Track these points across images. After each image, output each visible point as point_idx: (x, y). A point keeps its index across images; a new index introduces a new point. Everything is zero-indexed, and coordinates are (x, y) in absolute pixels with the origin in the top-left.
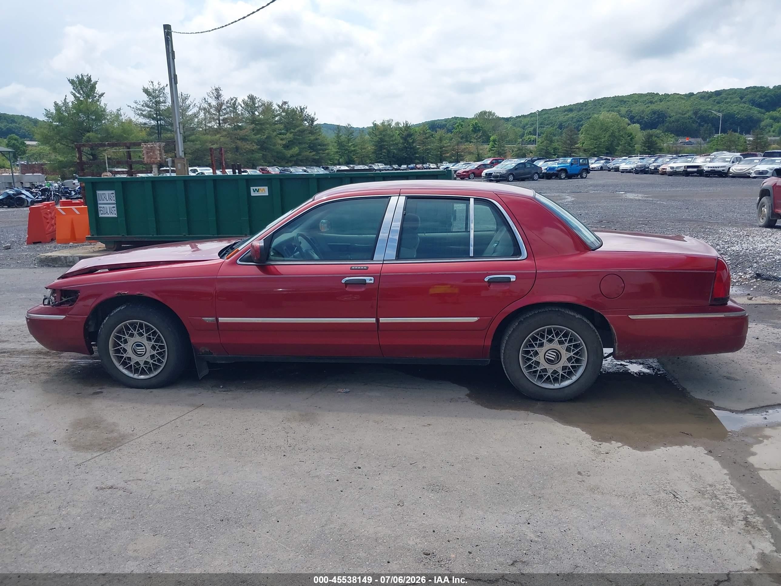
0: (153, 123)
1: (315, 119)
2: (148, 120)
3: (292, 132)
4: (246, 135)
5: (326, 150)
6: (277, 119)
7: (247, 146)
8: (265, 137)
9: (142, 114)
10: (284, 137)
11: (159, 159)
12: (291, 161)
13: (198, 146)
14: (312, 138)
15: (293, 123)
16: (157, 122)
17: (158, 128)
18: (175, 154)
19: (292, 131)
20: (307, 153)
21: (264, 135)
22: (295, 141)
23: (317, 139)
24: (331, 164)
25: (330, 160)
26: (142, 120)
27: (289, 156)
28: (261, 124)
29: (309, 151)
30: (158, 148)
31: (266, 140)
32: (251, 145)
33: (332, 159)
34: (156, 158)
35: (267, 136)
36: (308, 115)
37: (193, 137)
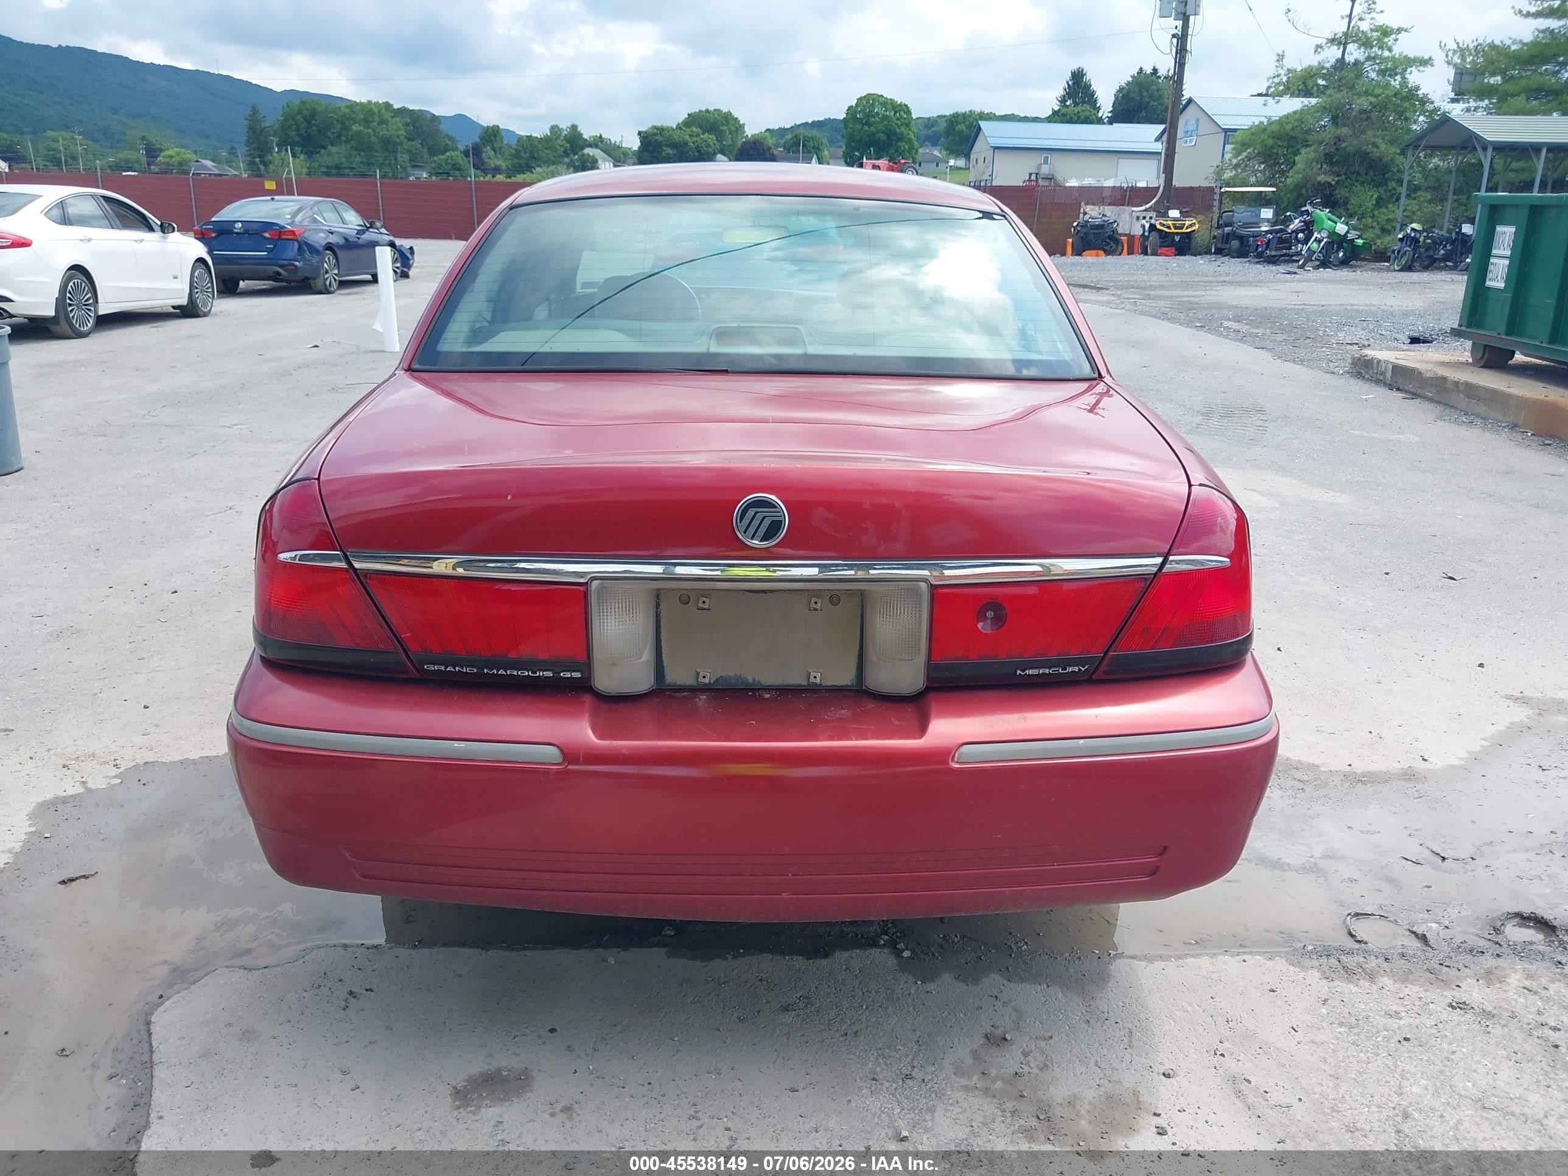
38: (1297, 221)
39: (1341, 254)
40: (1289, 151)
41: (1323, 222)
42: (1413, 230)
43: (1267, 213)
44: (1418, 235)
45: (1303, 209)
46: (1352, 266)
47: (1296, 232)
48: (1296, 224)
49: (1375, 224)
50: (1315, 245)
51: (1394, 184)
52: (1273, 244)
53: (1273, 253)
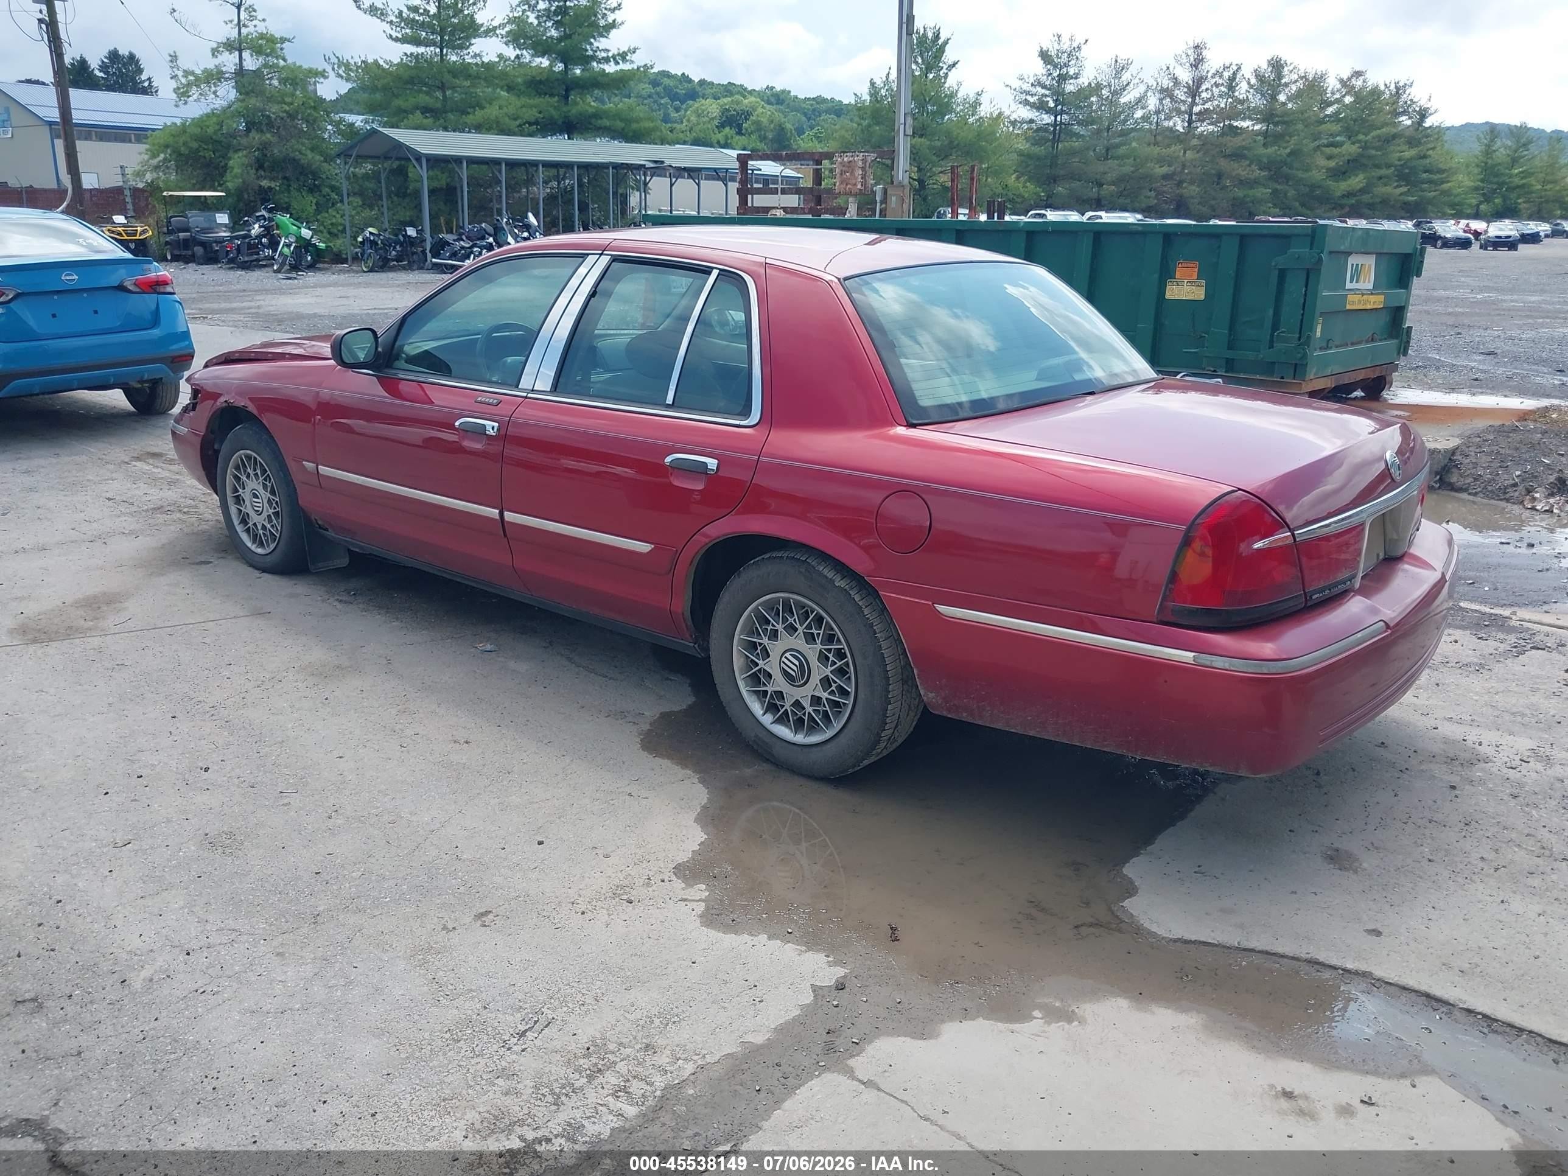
0: (1048, 119)
1: (1432, 110)
2: (1037, 114)
3: (1359, 141)
4: (1244, 148)
5: (1443, 183)
6: (1330, 110)
7: (1241, 170)
8: (1288, 150)
9: (1026, 103)
10: (1336, 151)
11: (859, 186)
12: (1342, 207)
13: (1127, 169)
14: (1409, 153)
15: (1368, 121)
16: (1056, 117)
17: (1055, 129)
18: (892, 176)
19: (1361, 137)
20: (1388, 189)
21: (1285, 148)
22: (1364, 161)
23: (1425, 157)
24: (1452, 215)
25: (1452, 206)
26: (1026, 113)
27: (1339, 194)
28: (1284, 123)
29: (1396, 184)
30: (860, 163)
31: (1289, 160)
32: (1248, 168)
33: (1459, 204)
34: (855, 185)
35: (1292, 150)
36: (1411, 100)
37: (1122, 150)
38: (256, 226)
39: (309, 258)
40: (217, 154)
41: (288, 227)
42: (371, 233)
43: (223, 218)
44: (376, 238)
45: (258, 214)
46: (320, 269)
47: (259, 237)
48: (256, 230)
49: (322, 228)
50: (286, 250)
51: (327, 190)
52: (244, 249)
53: (246, 259)
